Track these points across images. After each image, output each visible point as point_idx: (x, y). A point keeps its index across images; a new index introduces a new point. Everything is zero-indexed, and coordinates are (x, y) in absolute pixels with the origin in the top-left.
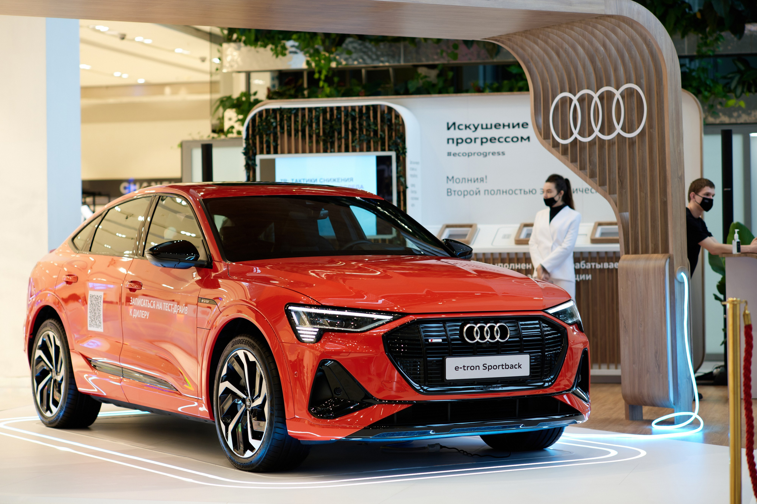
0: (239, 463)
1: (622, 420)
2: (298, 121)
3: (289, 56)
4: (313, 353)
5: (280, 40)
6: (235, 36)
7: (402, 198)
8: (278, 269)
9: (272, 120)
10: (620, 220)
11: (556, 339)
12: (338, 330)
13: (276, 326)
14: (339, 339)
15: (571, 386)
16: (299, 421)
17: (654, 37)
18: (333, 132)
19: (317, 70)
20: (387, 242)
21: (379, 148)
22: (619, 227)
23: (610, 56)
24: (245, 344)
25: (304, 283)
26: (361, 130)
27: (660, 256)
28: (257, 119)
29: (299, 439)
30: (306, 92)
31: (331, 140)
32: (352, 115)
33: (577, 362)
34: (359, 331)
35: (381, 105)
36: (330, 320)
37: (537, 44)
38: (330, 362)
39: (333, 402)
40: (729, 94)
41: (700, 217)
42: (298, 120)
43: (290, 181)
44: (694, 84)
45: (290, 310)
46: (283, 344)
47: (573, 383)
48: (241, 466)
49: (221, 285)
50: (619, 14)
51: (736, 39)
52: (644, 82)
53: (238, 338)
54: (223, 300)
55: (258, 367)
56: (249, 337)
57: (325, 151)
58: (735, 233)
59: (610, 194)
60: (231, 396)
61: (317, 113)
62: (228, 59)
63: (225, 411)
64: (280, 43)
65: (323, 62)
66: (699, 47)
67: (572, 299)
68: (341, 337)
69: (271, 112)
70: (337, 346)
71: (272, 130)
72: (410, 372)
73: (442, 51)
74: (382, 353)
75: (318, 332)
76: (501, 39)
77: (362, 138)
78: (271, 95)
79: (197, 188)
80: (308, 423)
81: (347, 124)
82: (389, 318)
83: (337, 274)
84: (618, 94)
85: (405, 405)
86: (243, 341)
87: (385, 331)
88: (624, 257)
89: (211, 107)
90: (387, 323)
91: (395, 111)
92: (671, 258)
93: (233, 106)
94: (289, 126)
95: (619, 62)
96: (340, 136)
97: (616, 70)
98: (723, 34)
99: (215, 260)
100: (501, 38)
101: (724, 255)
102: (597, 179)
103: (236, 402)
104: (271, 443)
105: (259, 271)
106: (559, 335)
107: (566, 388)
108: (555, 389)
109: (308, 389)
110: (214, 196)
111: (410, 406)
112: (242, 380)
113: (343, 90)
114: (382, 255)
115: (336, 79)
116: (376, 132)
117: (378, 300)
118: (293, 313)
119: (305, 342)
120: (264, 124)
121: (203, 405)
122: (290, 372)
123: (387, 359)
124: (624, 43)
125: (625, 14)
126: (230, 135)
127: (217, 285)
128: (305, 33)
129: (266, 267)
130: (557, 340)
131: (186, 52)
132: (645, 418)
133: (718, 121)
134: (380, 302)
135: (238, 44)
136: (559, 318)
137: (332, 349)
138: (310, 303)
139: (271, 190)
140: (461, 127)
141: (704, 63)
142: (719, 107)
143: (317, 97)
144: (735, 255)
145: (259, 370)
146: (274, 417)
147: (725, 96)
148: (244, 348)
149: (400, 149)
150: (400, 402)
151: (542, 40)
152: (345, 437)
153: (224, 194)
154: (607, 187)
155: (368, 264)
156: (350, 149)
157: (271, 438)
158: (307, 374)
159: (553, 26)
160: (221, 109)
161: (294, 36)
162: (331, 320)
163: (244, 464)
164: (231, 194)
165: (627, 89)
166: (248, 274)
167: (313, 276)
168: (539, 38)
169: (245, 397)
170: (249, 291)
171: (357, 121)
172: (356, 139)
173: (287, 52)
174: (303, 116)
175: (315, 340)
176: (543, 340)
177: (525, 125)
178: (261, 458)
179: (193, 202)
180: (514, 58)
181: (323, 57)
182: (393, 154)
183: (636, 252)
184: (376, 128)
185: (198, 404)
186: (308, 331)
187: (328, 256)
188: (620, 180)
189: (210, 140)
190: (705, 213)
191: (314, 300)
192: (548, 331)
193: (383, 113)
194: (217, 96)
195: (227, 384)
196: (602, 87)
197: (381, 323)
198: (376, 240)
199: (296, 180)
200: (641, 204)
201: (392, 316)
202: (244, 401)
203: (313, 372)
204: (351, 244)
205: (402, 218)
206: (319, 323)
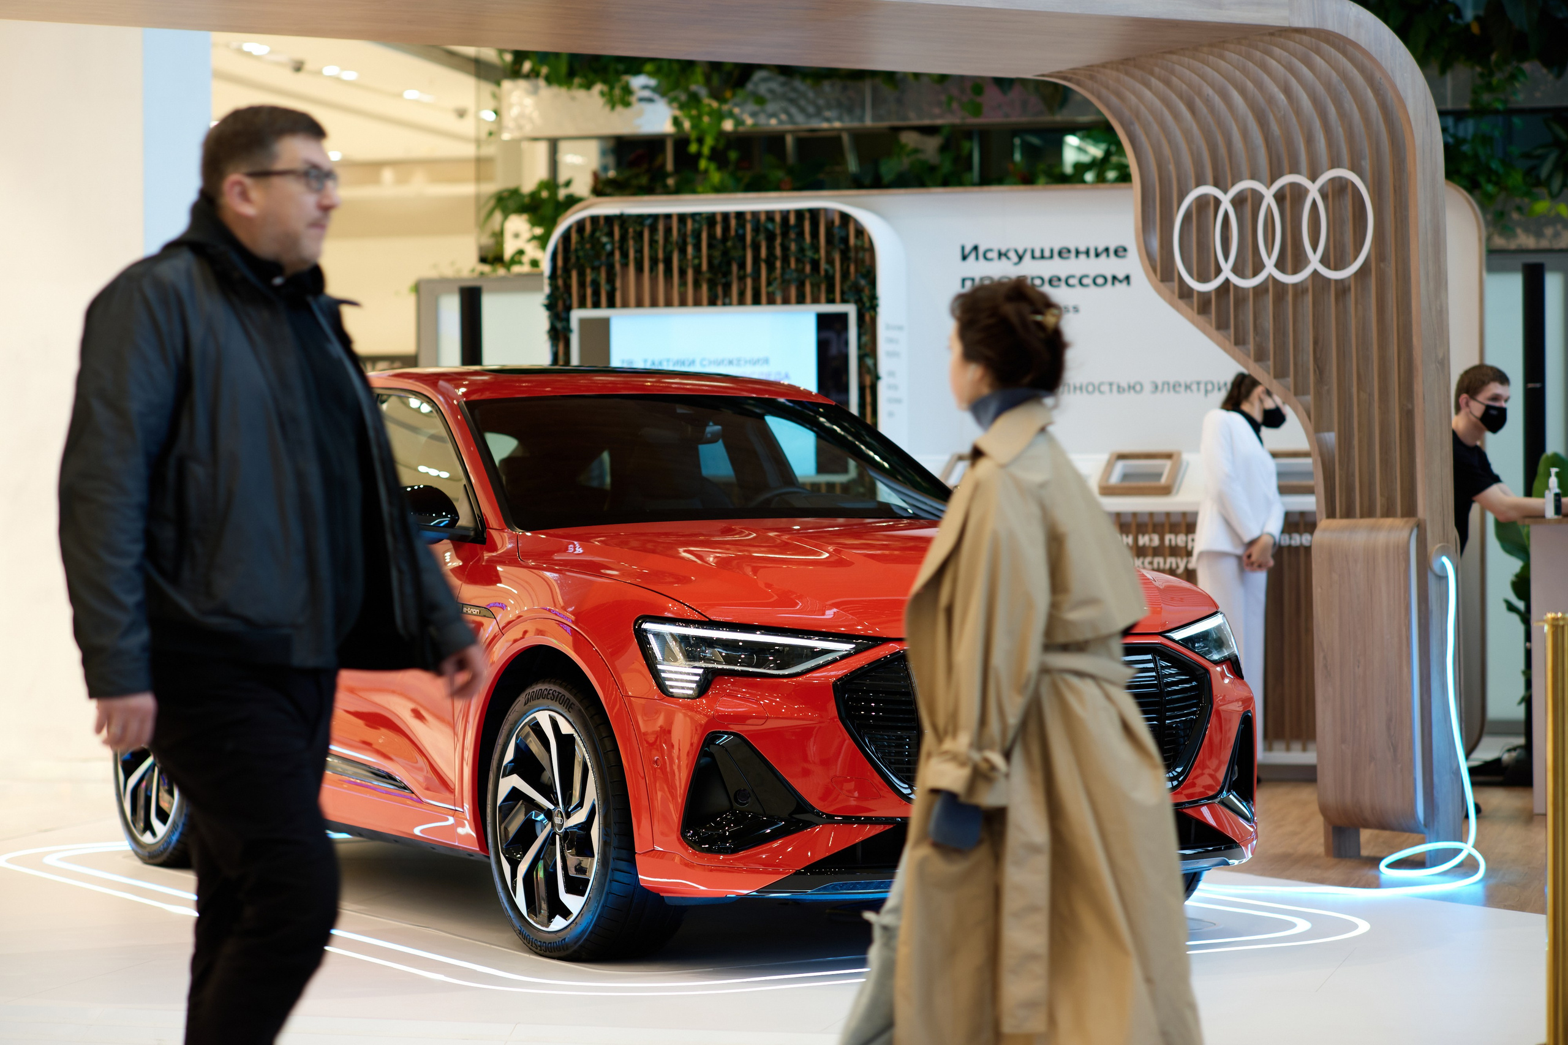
0: (540, 941)
1: (1318, 857)
2: (656, 242)
3: (637, 107)
4: (692, 718)
5: (619, 74)
6: (527, 66)
7: (868, 399)
8: (616, 544)
9: (604, 239)
10: (1317, 449)
11: (1187, 693)
12: (742, 671)
13: (617, 663)
14: (744, 690)
15: (1218, 788)
16: (662, 858)
17: (1390, 74)
18: (729, 264)
19: (694, 135)
20: (838, 490)
21: (823, 297)
22: (1315, 462)
23: (1298, 112)
24: (552, 700)
25: (671, 575)
26: (785, 260)
27: (1398, 522)
28: (574, 237)
29: (662, 894)
30: (671, 182)
31: (723, 280)
32: (767, 230)
33: (1229, 739)
34: (787, 673)
35: (826, 210)
36: (726, 651)
37: (1148, 85)
38: (726, 736)
39: (731, 818)
40: (1536, 190)
41: (1478, 443)
42: (656, 238)
43: (640, 365)
44: (1466, 168)
45: (645, 631)
46: (630, 700)
47: (1222, 782)
48: (543, 948)
49: (502, 579)
50: (1317, 27)
51: (1550, 77)
52: (1366, 164)
53: (537, 688)
54: (507, 609)
55: (578, 745)
56: (560, 685)
57: (712, 302)
58: (1549, 475)
59: (1296, 394)
60: (523, 806)
61: (697, 226)
62: (512, 113)
63: (511, 835)
64: (619, 80)
65: (706, 119)
66: (1475, 92)
67: (1219, 610)
68: (747, 686)
69: (602, 222)
70: (740, 704)
71: (603, 258)
72: (890, 759)
73: (951, 99)
74: (832, 719)
75: (703, 676)
76: (1074, 76)
77: (787, 277)
78: (600, 186)
79: (454, 378)
80: (681, 860)
81: (756, 248)
82: (848, 649)
83: (738, 557)
84: (1313, 191)
85: (878, 827)
86: (549, 694)
87: (839, 675)
88: (1323, 523)
89: (478, 209)
90: (843, 657)
91: (856, 222)
92: (1420, 527)
93: (522, 209)
94: (639, 251)
95: (1317, 124)
96: (742, 273)
97: (1310, 140)
98: (1526, 66)
99: (491, 526)
100: (1075, 74)
101: (1527, 521)
102: (1271, 363)
103: (533, 818)
104: (606, 901)
105: (579, 550)
106: (1194, 683)
107: (1207, 792)
108: (1185, 795)
109: (682, 792)
110: (487, 395)
111: (888, 827)
112: (545, 772)
113: (747, 176)
114: (826, 517)
115: (733, 155)
116: (815, 264)
117: (825, 611)
118: (651, 637)
119: (675, 695)
120: (588, 246)
121: (466, 822)
122: (644, 756)
123: (841, 731)
124: (1329, 86)
125: (1331, 25)
126: (516, 269)
127: (494, 579)
128: (670, 61)
129: (592, 541)
130: (1189, 694)
131: (427, 98)
132: (1365, 852)
133: (1513, 245)
134: (830, 614)
135: (533, 82)
136: (1193, 650)
137: (730, 710)
138: (685, 617)
139: (600, 384)
140: (989, 255)
141: (1485, 126)
142: (1515, 216)
143: (693, 191)
144: (1550, 521)
145: (582, 751)
146: (612, 848)
147: (1528, 194)
148: (551, 707)
149: (865, 299)
150: (869, 821)
151: (1159, 78)
152: (757, 892)
153: (506, 392)
154: (1290, 380)
155: (800, 535)
156: (764, 298)
157: (605, 892)
158: (679, 762)
159: (1182, 49)
160: (498, 216)
161: (649, 67)
162: (729, 651)
163: (549, 943)
164: (523, 392)
165: (1332, 180)
166: (557, 557)
167: (688, 558)
168: (1152, 73)
169: (552, 807)
170: (561, 590)
171: (778, 241)
172: (775, 279)
173: (633, 99)
174: (668, 230)
175: (697, 692)
176: (1161, 694)
177: (1120, 252)
178: (583, 932)
179: (446, 406)
180: (1099, 112)
181: (706, 109)
182: (851, 310)
183: (1349, 514)
184: (816, 257)
185: (455, 820)
186: (681, 673)
187: (723, 520)
188: (1318, 367)
189: (474, 279)
190: (1489, 435)
191: (693, 609)
192: (1171, 675)
193: (830, 225)
194: (491, 188)
195: (514, 781)
196: (1281, 175)
197: (829, 657)
198: (815, 487)
199: (653, 363)
200: (1360, 415)
201: (853, 643)
202: (549, 814)
203: (691, 757)
204: (768, 495)
205: (868, 439)
206: (705, 656)
